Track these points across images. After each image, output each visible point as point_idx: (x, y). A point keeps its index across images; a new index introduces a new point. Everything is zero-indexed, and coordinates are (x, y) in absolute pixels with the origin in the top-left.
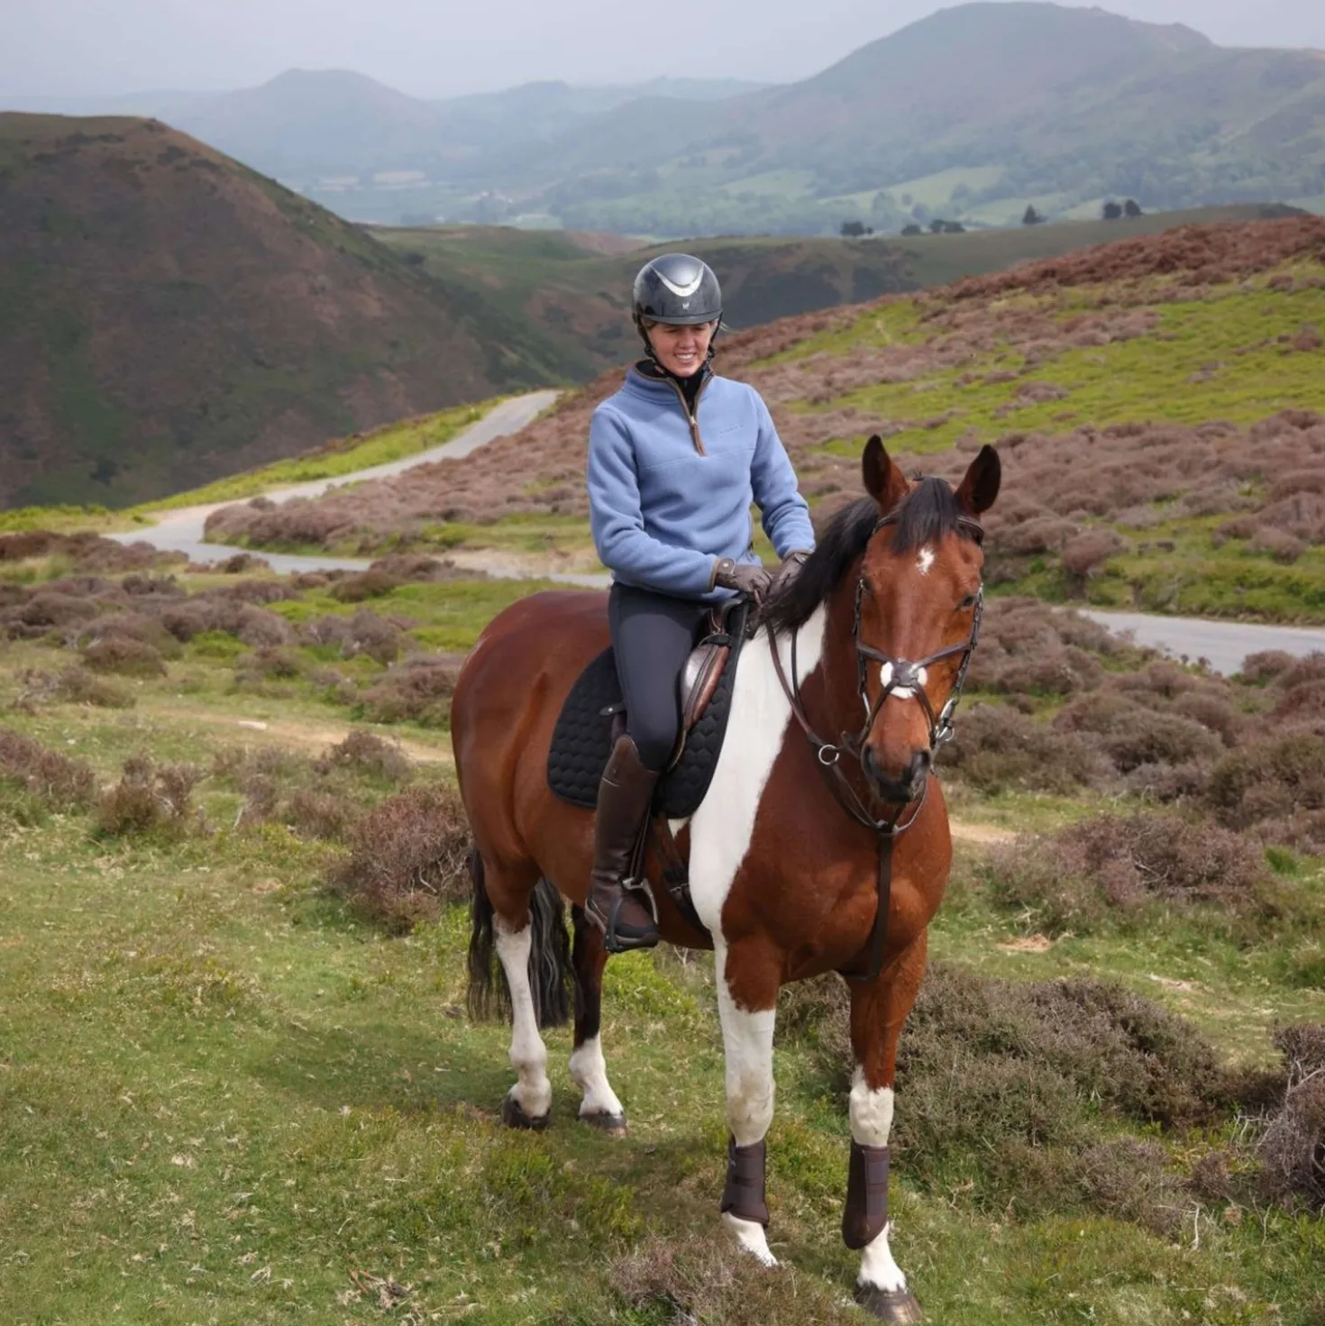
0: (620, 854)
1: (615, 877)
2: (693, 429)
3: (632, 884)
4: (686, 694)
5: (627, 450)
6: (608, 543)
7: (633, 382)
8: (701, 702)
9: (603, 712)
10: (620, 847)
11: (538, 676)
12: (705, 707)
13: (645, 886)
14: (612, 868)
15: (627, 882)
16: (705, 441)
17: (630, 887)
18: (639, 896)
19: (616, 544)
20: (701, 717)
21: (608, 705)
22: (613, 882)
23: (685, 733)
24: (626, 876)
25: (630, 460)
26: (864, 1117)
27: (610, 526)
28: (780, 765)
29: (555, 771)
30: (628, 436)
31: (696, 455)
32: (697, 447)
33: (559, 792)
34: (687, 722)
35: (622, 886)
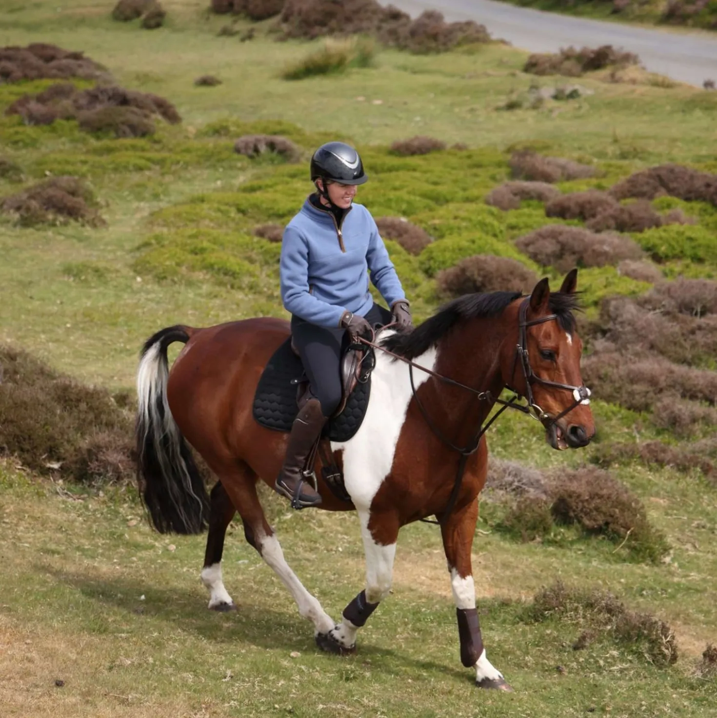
0: (302, 458)
1: (297, 470)
2: (339, 237)
3: (308, 474)
5: (305, 251)
6: (287, 300)
7: (308, 209)
8: (353, 383)
9: (291, 383)
10: (301, 455)
12: (356, 387)
13: (313, 475)
14: (296, 466)
15: (305, 473)
16: (345, 244)
17: (307, 475)
18: (309, 479)
19: (291, 301)
21: (295, 379)
22: (296, 473)
23: (346, 399)
24: (304, 470)
25: (307, 256)
26: (461, 593)
27: (290, 292)
30: (307, 244)
31: (341, 252)
32: (342, 248)
34: (347, 394)
35: (303, 474)
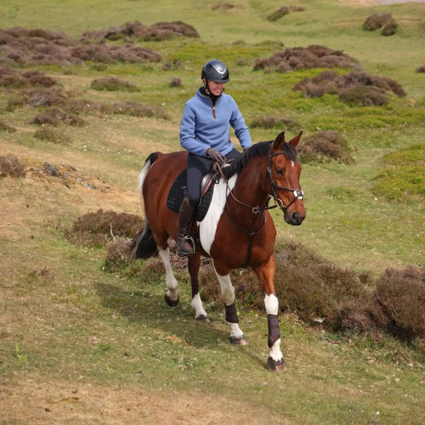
0: (184, 229)
1: (183, 235)
2: (214, 111)
4: (202, 188)
5: (194, 116)
7: (198, 95)
8: (206, 191)
9: (182, 188)
10: (184, 227)
11: (169, 171)
12: (207, 192)
13: (191, 238)
14: (182, 233)
15: (186, 237)
16: (217, 115)
17: (187, 239)
18: (189, 241)
19: (184, 142)
20: (206, 195)
21: (184, 186)
22: (182, 237)
24: (186, 235)
25: (194, 119)
27: (184, 137)
28: (222, 216)
29: (169, 201)
30: (195, 113)
31: (213, 119)
32: (214, 116)
33: (170, 208)
34: (202, 196)
